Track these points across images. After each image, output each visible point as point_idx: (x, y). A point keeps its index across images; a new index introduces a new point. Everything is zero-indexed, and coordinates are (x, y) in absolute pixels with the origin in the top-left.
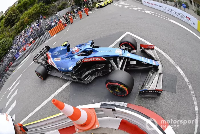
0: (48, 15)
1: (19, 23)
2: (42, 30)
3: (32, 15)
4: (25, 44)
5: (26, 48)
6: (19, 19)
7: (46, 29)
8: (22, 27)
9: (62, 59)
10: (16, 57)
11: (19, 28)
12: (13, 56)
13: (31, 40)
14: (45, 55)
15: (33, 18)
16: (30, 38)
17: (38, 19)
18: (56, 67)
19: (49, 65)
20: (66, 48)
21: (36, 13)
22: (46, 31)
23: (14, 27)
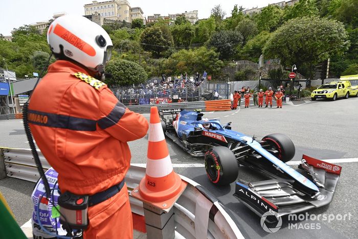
0: (217, 78)
1: (168, 60)
2: (197, 93)
3: (193, 64)
4: (164, 96)
5: (163, 103)
6: (171, 54)
7: (203, 96)
8: (171, 71)
9: (187, 124)
10: (141, 102)
11: (165, 68)
12: (136, 96)
13: (176, 97)
14: (175, 116)
15: (193, 69)
16: (174, 93)
17: (199, 75)
18: (177, 130)
19: (172, 127)
20: (197, 114)
21: (200, 64)
22: (203, 98)
23: (157, 61)
